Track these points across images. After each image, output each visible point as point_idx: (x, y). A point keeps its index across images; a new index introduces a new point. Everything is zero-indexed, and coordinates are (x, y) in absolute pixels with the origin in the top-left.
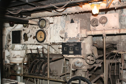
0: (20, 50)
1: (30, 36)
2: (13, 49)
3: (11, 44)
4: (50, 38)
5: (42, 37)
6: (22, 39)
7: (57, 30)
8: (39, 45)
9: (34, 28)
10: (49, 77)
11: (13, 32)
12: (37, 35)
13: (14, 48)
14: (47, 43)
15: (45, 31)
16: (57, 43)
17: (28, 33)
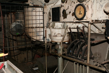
0: (60, 28)
1: (69, 13)
2: (53, 28)
3: (51, 22)
4: (92, 14)
5: (81, 13)
6: (61, 17)
7: (101, 3)
8: (79, 23)
9: (73, 3)
10: (88, 63)
11: (52, 9)
12: (76, 11)
13: (54, 26)
14: (87, 20)
15: (85, 6)
16: (101, 20)
17: (67, 10)
